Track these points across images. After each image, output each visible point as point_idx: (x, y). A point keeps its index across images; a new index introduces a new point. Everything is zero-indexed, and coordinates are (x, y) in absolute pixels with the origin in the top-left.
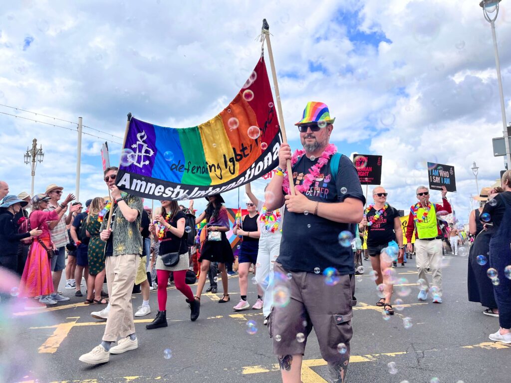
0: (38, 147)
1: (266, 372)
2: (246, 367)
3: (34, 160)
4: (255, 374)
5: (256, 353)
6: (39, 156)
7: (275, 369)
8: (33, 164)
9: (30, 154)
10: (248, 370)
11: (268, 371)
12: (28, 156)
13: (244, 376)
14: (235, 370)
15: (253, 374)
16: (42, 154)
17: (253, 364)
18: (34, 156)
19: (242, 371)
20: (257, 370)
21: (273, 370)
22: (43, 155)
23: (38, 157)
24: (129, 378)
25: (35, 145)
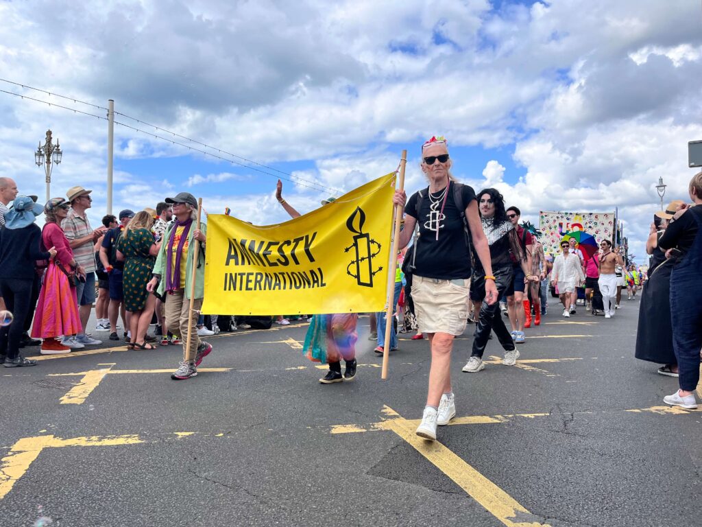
0: (54, 142)
1: (361, 433)
2: (336, 426)
3: (48, 160)
4: (348, 434)
5: (350, 411)
6: (55, 156)
7: (374, 428)
8: (48, 167)
9: (43, 153)
10: (338, 430)
11: (364, 430)
12: (39, 154)
13: (333, 435)
14: (322, 428)
15: (344, 434)
16: (59, 153)
17: (345, 422)
18: (49, 156)
19: (330, 430)
20: (350, 429)
21: (371, 430)
22: (61, 153)
23: (53, 157)
24: (181, 434)
25: (49, 140)
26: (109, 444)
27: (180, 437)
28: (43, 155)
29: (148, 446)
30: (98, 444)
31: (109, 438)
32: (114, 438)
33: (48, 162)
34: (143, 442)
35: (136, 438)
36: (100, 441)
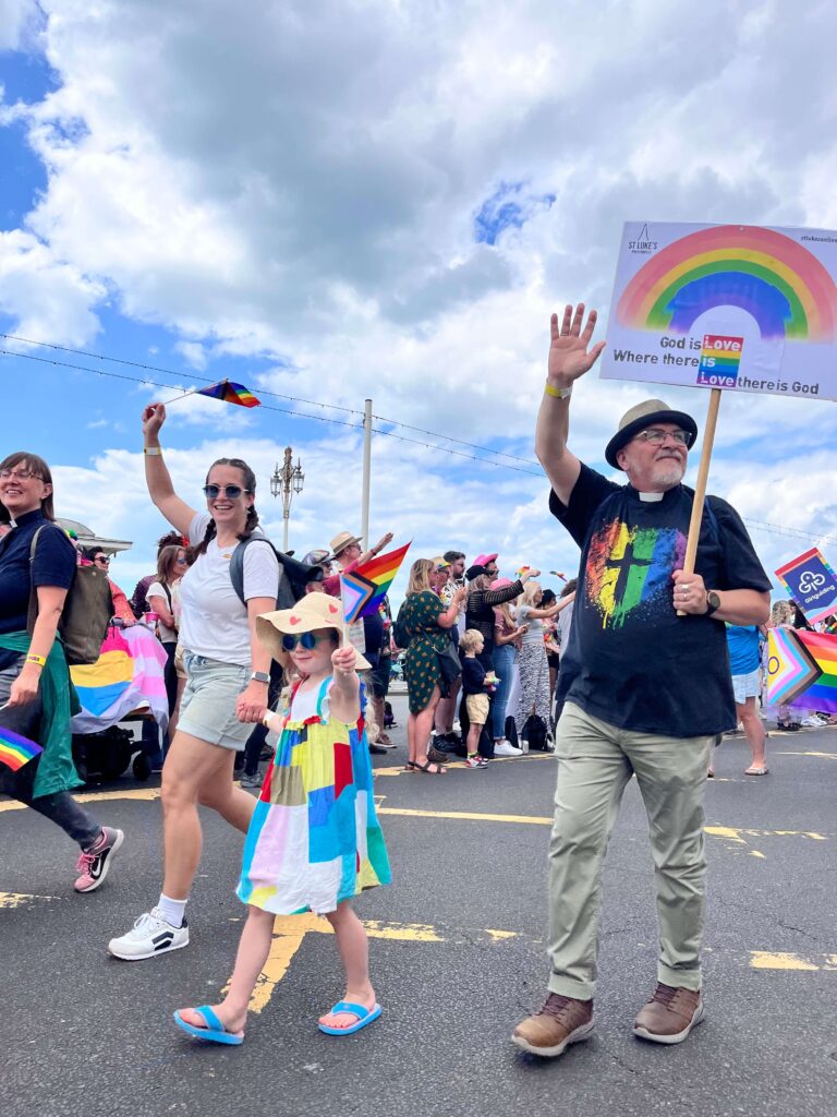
0: (294, 463)
1: (810, 972)
2: (759, 953)
3: (287, 487)
4: (783, 971)
5: (780, 923)
6: (296, 481)
7: (832, 966)
8: (287, 497)
9: (281, 478)
10: (763, 960)
11: (814, 968)
12: (276, 480)
13: (757, 972)
14: (733, 954)
15: (777, 970)
16: (300, 477)
17: (777, 947)
18: (288, 481)
19: (749, 960)
20: (786, 961)
21: (826, 968)
22: (302, 477)
23: (294, 483)
24: (498, 935)
25: (288, 460)
26: (394, 938)
27: (496, 938)
29: (450, 948)
30: (379, 935)
31: (393, 926)
32: (400, 926)
33: (287, 490)
34: (442, 940)
35: (432, 932)
36: (381, 930)
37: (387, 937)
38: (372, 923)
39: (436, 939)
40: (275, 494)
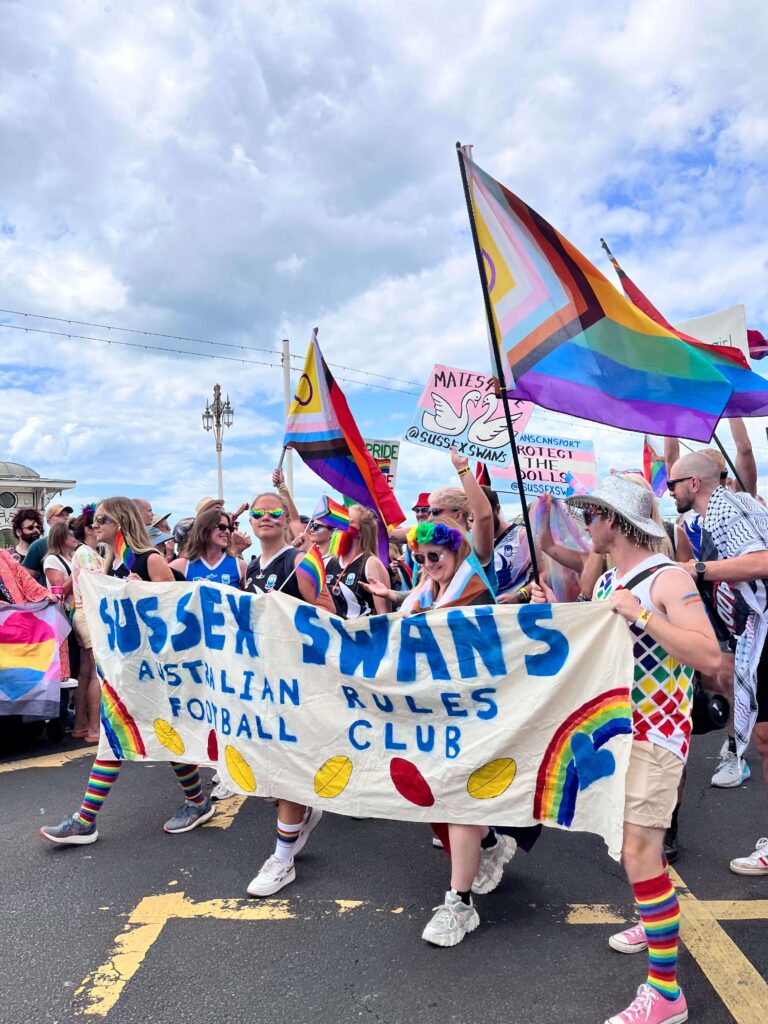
3: (218, 422)
6: (226, 415)
8: (218, 431)
9: (211, 413)
12: (207, 416)
16: (230, 412)
18: (218, 417)
19: (566, 914)
22: (232, 412)
23: (224, 418)
24: (345, 905)
25: (218, 397)
26: (250, 918)
27: (342, 910)
28: (212, 417)
29: (299, 925)
30: (235, 915)
31: (250, 904)
32: (257, 903)
33: (218, 424)
34: (292, 917)
35: (286, 907)
36: (238, 909)
37: (243, 918)
38: (233, 902)
39: (287, 915)
40: (208, 428)
